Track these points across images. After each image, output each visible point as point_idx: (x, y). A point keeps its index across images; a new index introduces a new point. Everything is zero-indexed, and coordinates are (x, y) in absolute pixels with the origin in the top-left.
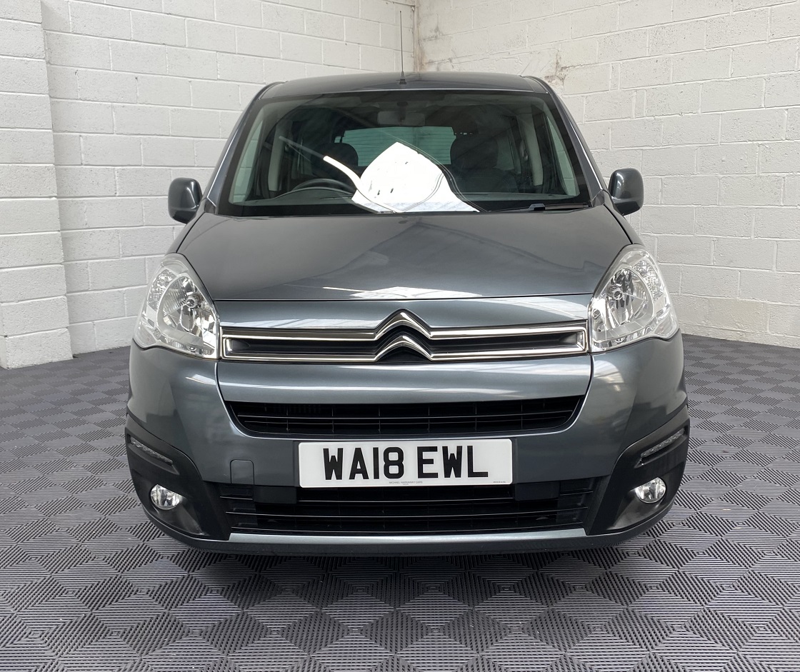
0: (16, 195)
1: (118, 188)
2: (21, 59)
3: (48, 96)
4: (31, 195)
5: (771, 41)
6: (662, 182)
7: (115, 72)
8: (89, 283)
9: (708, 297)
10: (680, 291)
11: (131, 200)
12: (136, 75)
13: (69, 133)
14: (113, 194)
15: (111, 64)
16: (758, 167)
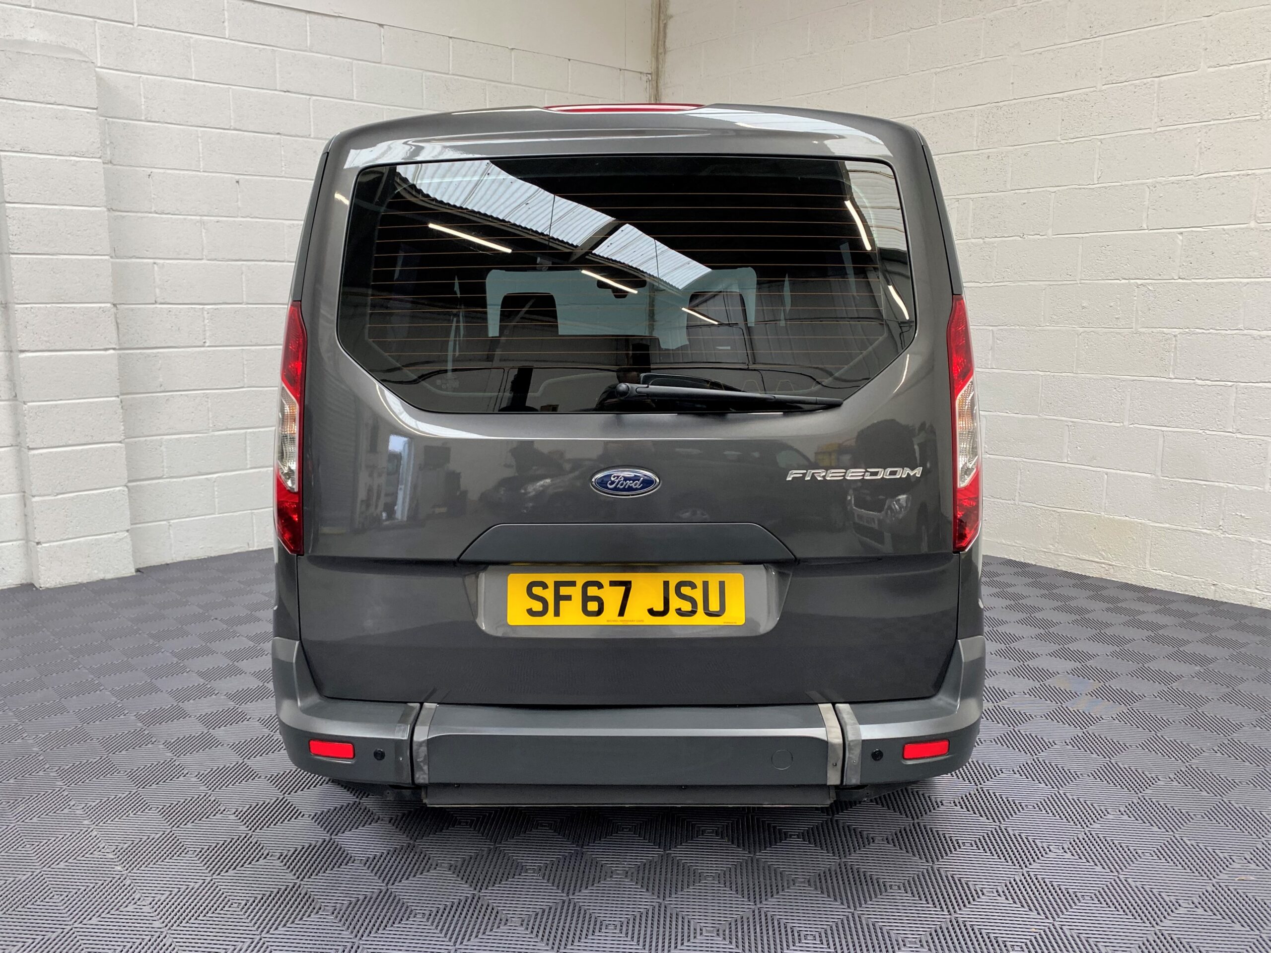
0: (57, 348)
1: (208, 334)
2: (68, 158)
3: (105, 209)
4: (78, 348)
5: (1159, 129)
6: (993, 336)
7: (206, 174)
8: (163, 467)
9: (1060, 510)
10: (1017, 498)
11: (228, 351)
12: (237, 177)
13: (138, 260)
14: (201, 343)
15: (201, 162)
16: (1137, 319)
